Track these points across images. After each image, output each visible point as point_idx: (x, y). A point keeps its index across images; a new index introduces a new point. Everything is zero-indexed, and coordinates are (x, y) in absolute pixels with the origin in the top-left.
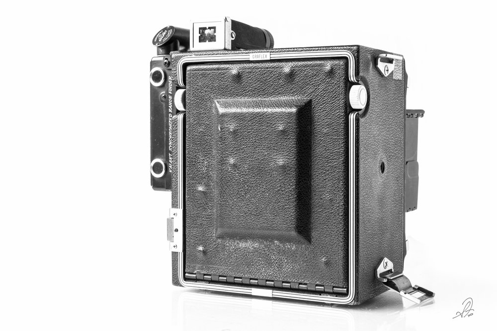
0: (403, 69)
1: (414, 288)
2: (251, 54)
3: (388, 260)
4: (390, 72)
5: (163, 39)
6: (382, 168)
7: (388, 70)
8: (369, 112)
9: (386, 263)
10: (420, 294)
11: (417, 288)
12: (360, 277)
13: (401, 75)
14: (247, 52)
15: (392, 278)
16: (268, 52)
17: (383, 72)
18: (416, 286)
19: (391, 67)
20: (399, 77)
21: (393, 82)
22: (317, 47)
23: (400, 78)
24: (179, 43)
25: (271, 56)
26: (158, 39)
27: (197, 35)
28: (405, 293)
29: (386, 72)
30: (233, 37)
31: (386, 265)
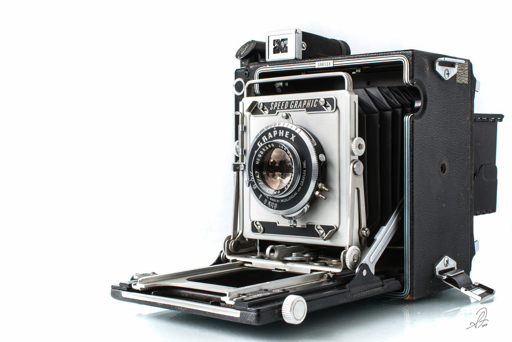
0: (469, 73)
1: (474, 285)
2: (317, 63)
3: (450, 259)
4: (451, 76)
5: (245, 53)
6: (443, 169)
7: (448, 74)
8: (425, 114)
9: (447, 261)
10: (481, 291)
11: (477, 285)
12: (415, 273)
13: (467, 79)
14: (314, 60)
15: (452, 275)
16: (331, 60)
17: (442, 75)
18: (476, 283)
19: (453, 71)
20: (464, 81)
21: (457, 85)
22: (375, 53)
23: (466, 82)
24: (259, 56)
25: (335, 63)
26: (240, 53)
27: (272, 47)
28: (466, 290)
29: (446, 76)
30: (303, 48)
31: (446, 263)
